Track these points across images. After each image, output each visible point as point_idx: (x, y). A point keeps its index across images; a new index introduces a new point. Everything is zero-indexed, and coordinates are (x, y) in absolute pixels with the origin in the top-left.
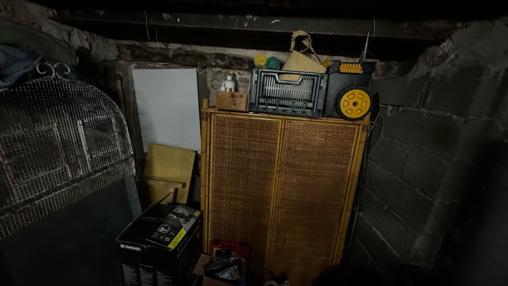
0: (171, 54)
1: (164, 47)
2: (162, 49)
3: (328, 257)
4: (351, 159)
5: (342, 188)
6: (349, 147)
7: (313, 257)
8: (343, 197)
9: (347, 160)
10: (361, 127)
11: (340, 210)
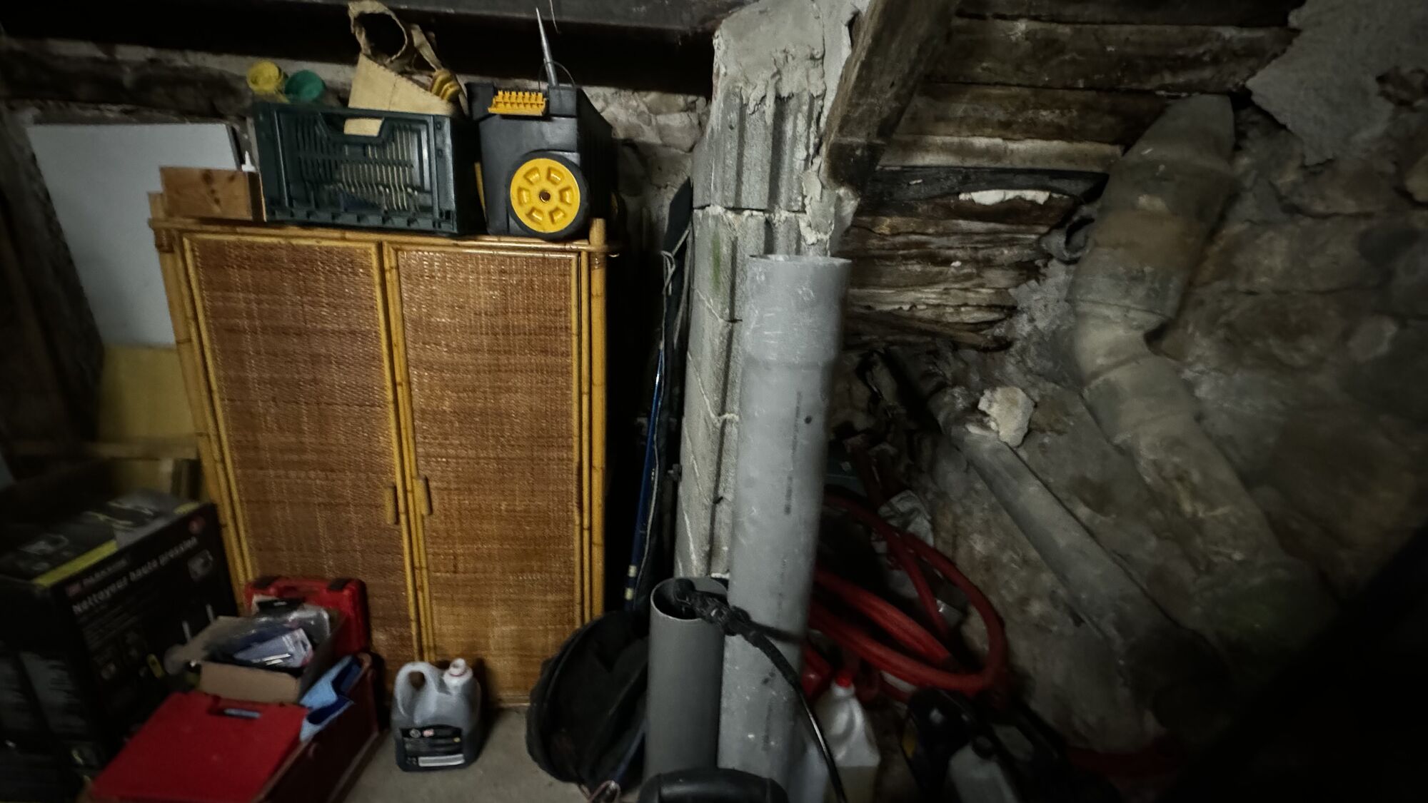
0: (128, 78)
1: (100, 54)
2: (96, 60)
3: (571, 591)
4: (575, 339)
5: (569, 415)
6: (566, 309)
7: (535, 597)
8: (576, 439)
9: (568, 343)
10: (584, 257)
11: (575, 471)
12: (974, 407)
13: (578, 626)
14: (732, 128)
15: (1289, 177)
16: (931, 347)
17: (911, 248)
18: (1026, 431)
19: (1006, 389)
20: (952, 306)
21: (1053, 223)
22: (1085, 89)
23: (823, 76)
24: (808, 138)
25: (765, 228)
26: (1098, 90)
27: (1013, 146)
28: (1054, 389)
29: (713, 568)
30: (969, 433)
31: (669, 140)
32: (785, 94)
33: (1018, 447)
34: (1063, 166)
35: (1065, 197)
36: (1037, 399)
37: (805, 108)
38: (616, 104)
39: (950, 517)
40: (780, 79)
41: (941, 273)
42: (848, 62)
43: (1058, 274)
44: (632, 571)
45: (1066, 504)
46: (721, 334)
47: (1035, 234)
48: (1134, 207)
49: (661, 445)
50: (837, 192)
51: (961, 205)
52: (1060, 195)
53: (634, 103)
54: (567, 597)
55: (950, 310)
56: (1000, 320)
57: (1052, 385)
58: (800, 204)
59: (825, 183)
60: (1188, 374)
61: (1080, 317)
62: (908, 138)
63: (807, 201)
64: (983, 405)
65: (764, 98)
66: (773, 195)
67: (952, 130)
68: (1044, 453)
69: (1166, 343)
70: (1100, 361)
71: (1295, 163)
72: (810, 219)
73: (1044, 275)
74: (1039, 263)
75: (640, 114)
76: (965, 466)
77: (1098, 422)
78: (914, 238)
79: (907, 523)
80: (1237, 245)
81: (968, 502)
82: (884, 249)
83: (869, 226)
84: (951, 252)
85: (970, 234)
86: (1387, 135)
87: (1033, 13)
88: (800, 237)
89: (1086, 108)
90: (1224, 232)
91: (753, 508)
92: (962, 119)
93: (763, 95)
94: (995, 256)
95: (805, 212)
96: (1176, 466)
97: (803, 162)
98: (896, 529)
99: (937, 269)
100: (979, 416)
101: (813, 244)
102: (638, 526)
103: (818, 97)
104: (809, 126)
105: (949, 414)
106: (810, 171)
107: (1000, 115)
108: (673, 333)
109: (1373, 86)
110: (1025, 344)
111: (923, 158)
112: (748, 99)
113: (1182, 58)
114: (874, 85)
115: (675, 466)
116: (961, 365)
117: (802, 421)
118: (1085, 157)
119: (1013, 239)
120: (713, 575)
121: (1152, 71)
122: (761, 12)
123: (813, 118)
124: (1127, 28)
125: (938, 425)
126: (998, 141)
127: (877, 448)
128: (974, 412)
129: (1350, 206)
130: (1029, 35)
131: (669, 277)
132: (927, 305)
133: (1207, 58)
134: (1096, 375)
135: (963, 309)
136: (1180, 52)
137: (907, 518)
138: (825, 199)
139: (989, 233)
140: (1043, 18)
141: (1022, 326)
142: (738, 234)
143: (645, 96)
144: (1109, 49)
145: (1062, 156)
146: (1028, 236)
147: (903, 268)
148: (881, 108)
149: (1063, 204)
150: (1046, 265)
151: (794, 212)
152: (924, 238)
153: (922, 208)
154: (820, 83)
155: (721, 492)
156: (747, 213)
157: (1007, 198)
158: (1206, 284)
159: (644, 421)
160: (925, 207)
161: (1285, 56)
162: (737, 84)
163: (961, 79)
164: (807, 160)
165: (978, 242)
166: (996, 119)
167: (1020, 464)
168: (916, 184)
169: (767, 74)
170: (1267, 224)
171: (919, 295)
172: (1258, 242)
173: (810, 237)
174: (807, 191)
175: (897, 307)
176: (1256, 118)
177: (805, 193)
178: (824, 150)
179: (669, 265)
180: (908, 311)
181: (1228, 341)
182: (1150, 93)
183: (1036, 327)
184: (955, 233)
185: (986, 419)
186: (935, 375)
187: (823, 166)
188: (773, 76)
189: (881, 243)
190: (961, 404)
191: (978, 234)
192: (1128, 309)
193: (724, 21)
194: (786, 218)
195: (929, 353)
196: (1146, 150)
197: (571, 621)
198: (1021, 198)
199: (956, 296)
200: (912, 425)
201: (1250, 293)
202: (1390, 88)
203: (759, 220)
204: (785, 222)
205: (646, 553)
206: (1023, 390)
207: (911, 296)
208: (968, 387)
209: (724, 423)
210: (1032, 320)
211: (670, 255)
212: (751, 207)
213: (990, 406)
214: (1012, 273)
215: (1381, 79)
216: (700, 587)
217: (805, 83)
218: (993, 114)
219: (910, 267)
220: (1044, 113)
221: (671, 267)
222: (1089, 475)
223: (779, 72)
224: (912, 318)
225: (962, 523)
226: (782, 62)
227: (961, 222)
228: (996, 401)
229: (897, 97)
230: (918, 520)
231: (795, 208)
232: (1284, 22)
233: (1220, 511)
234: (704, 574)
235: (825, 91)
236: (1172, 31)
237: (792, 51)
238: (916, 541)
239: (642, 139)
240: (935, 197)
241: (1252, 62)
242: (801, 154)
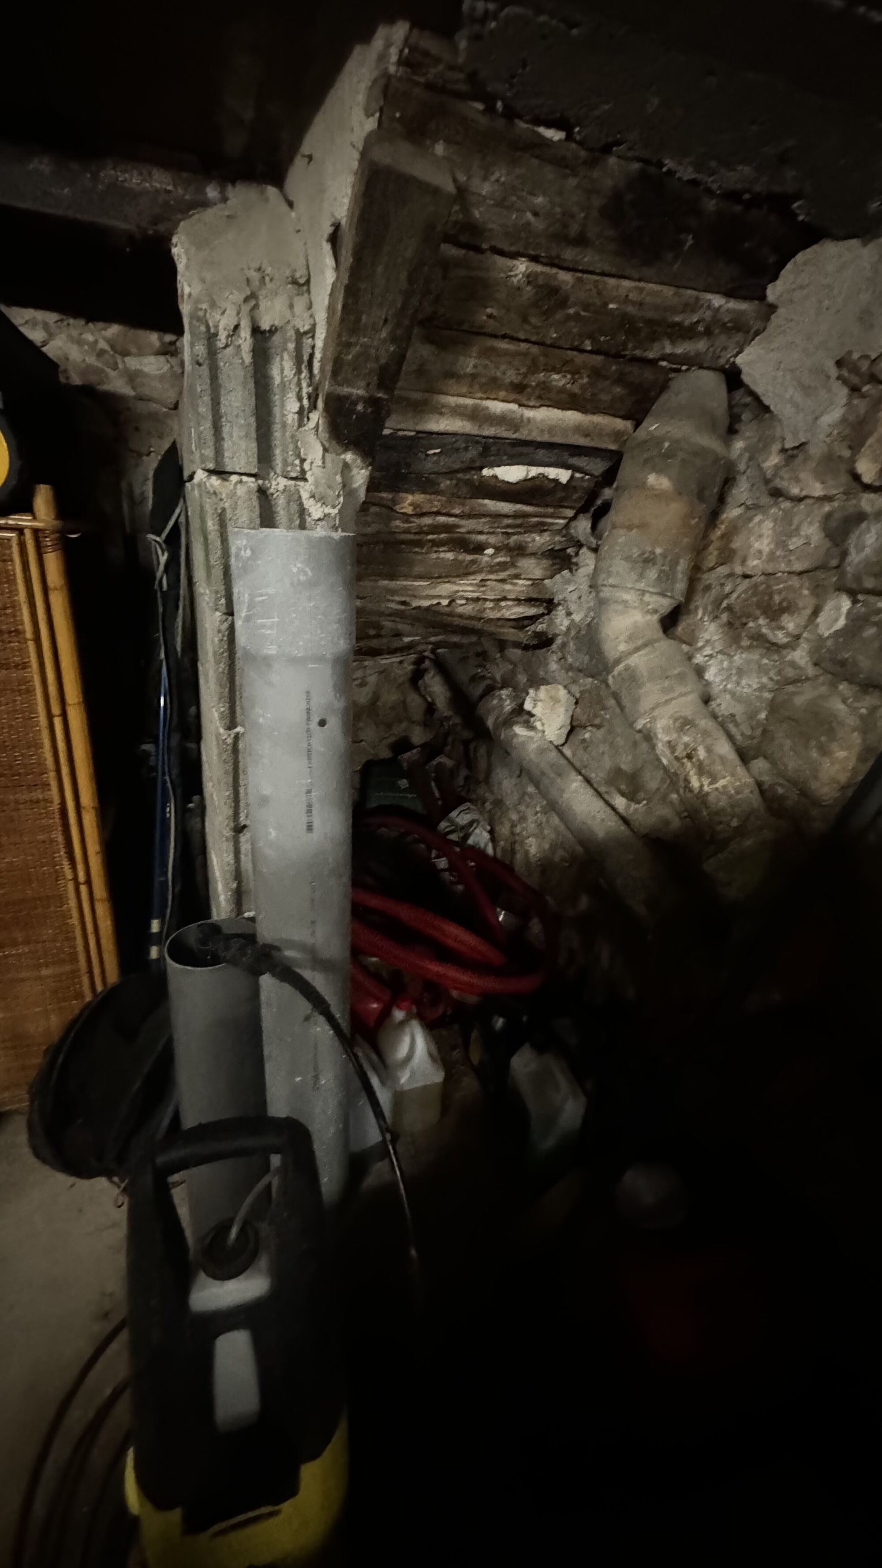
3: (74, 959)
4: (31, 646)
5: (39, 746)
6: (13, 607)
7: (23, 974)
8: (52, 775)
9: (23, 651)
10: (28, 535)
11: (57, 816)
12: (519, 710)
13: (88, 998)
14: (200, 365)
15: (773, 460)
16: (479, 649)
17: (440, 533)
18: (569, 728)
19: (548, 687)
20: (491, 600)
21: (579, 505)
22: (590, 352)
23: (310, 307)
24: (299, 384)
25: (259, 498)
26: (606, 354)
27: (529, 413)
28: (592, 683)
29: (244, 907)
30: (516, 735)
31: (146, 391)
32: (265, 325)
33: (563, 745)
34: (582, 441)
35: (587, 477)
36: (578, 695)
37: (291, 346)
38: (63, 336)
39: (507, 825)
40: (256, 306)
41: (473, 562)
42: (334, 285)
43: (587, 560)
44: (155, 926)
45: (606, 797)
46: (219, 631)
47: (564, 518)
48: (643, 485)
49: (174, 777)
50: (343, 456)
51: (483, 481)
52: (582, 475)
53: (90, 338)
54: (68, 968)
55: (490, 605)
56: (543, 615)
57: (590, 680)
58: (298, 468)
59: (327, 445)
60: (699, 659)
61: (602, 603)
62: (417, 396)
63: (306, 466)
64: (528, 706)
65: (237, 327)
66: (265, 456)
67: (464, 390)
68: (585, 749)
69: (680, 629)
70: (622, 647)
71: (776, 447)
72: (313, 487)
73: (576, 564)
74: (570, 551)
75: (101, 353)
76: (518, 772)
77: (622, 708)
78: (442, 519)
79: (467, 836)
80: (734, 530)
81: (522, 808)
82: (410, 533)
83: (390, 504)
84: (482, 538)
85: (498, 516)
86: (844, 420)
87: (532, 253)
88: (302, 512)
89: (597, 374)
90: (724, 516)
91: (271, 830)
92: (474, 376)
93: (235, 323)
94: (526, 543)
95: (306, 480)
96: (686, 745)
97: (296, 416)
98: (456, 843)
99: (469, 557)
100: (526, 717)
101: (319, 520)
102: (157, 871)
103: (306, 333)
104: (299, 372)
105: (497, 718)
106: (306, 428)
107: (511, 376)
108: (174, 639)
109: (834, 372)
110: (565, 639)
111: (437, 422)
112: (217, 327)
113: (679, 325)
114: (364, 318)
115: (196, 798)
116: (510, 667)
117: (314, 724)
118: (599, 431)
119: (543, 524)
120: (246, 915)
121: (654, 338)
122: (228, 217)
123: (304, 362)
124: (626, 283)
125: (488, 729)
126: (514, 407)
127: (434, 763)
128: (520, 713)
129: (818, 490)
130: (530, 278)
131: (162, 567)
132: (467, 599)
133: (701, 328)
134: (618, 661)
135: (503, 604)
136: (677, 319)
137: (466, 830)
138: (329, 464)
139: (516, 516)
140: (541, 259)
141: (561, 621)
142: (227, 505)
143: (105, 329)
144: (611, 306)
145: (578, 429)
146: (557, 521)
147: (434, 556)
148: (377, 350)
149: (585, 484)
150: (577, 554)
151: (292, 479)
152: (451, 520)
153: (445, 484)
154: (306, 315)
155: (242, 819)
156: (234, 478)
157: (530, 476)
158: (713, 568)
159: (148, 747)
160: (448, 482)
161: (765, 333)
162: (200, 306)
163: (465, 327)
164: (301, 412)
165: (508, 526)
166: (508, 381)
167: (563, 762)
168: (435, 454)
169: (239, 297)
170: (756, 507)
171: (456, 588)
172: (751, 525)
173: (316, 511)
174: (305, 454)
175: (435, 602)
176: (748, 399)
177: (303, 456)
178: (320, 404)
179: (160, 552)
180: (448, 606)
181: (730, 624)
182: (653, 362)
183: (573, 620)
184: (484, 516)
185: (532, 719)
186: (483, 678)
187: (320, 421)
188: (246, 300)
189: (406, 525)
190: (508, 706)
191: (506, 516)
192: (643, 592)
193: (182, 223)
194: (285, 486)
195: (478, 655)
196: (652, 427)
197: (79, 995)
198: (544, 477)
199: (492, 589)
200: (467, 734)
201: (746, 576)
202: (845, 373)
203: (249, 487)
204: (284, 490)
205: (170, 903)
206: (565, 687)
207: (446, 588)
208: (515, 689)
209: (237, 737)
210: (569, 614)
211: (158, 539)
212: (238, 470)
213: (535, 706)
214: (546, 563)
215: (839, 363)
216: (226, 930)
217: (288, 316)
218: (504, 374)
219: (442, 555)
220: (556, 377)
221: (163, 554)
222: (623, 766)
223: (253, 296)
224: (451, 614)
225: (518, 830)
226: (257, 283)
227: (487, 501)
228: (540, 701)
229: (393, 339)
230: (477, 831)
231: (293, 475)
232: (763, 298)
233: (721, 783)
234: (233, 915)
235: (314, 326)
236: (668, 291)
237: (269, 270)
238: (477, 853)
239: (106, 387)
240: (457, 471)
241: (739, 337)
242: (293, 406)
